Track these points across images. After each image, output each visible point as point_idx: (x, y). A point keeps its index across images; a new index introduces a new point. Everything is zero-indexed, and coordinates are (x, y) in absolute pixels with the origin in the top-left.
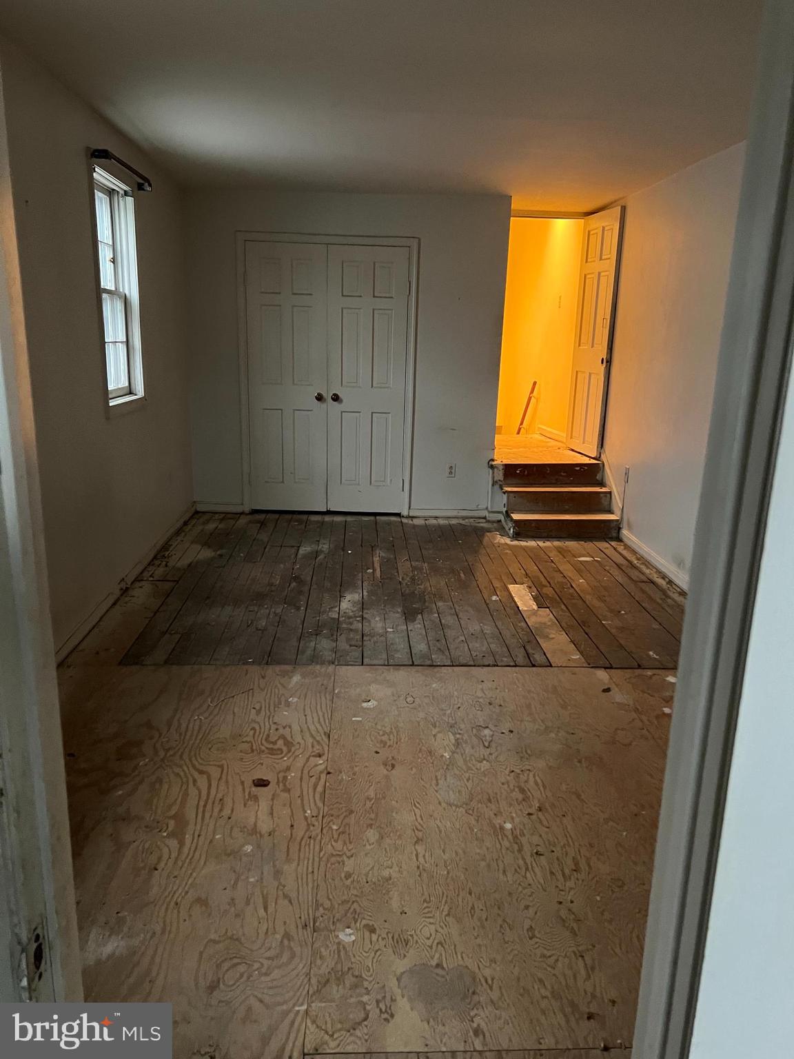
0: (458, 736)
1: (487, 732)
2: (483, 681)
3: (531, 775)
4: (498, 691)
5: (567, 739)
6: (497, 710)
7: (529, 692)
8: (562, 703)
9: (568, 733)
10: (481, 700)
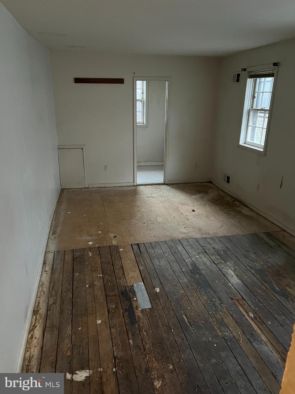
0: (157, 221)
1: (150, 223)
2: (154, 236)
3: (139, 216)
4: (149, 234)
5: (130, 223)
6: (148, 228)
7: (139, 234)
8: (130, 232)
9: (130, 224)
10: (153, 230)
